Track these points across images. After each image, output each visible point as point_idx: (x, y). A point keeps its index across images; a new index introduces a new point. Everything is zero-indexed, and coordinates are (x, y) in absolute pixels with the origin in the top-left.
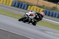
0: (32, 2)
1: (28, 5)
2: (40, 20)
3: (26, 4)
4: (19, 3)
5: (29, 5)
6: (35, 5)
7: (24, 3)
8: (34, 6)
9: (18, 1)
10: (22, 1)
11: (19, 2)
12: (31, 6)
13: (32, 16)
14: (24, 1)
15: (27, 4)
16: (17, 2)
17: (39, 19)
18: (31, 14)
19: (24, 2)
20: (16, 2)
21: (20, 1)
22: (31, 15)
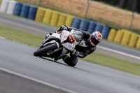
0: (120, 19)
1: (110, 29)
2: (89, 53)
3: (104, 26)
4: (89, 23)
5: (111, 26)
6: (126, 29)
7: (100, 22)
8: (123, 30)
9: (85, 18)
10: (94, 18)
11: (87, 21)
12: (117, 30)
13: (71, 43)
14: (100, 18)
15: (106, 26)
16: (83, 20)
17: (88, 51)
18: (68, 38)
19: (100, 20)
20: (80, 21)
21: (90, 17)
22: (68, 40)
